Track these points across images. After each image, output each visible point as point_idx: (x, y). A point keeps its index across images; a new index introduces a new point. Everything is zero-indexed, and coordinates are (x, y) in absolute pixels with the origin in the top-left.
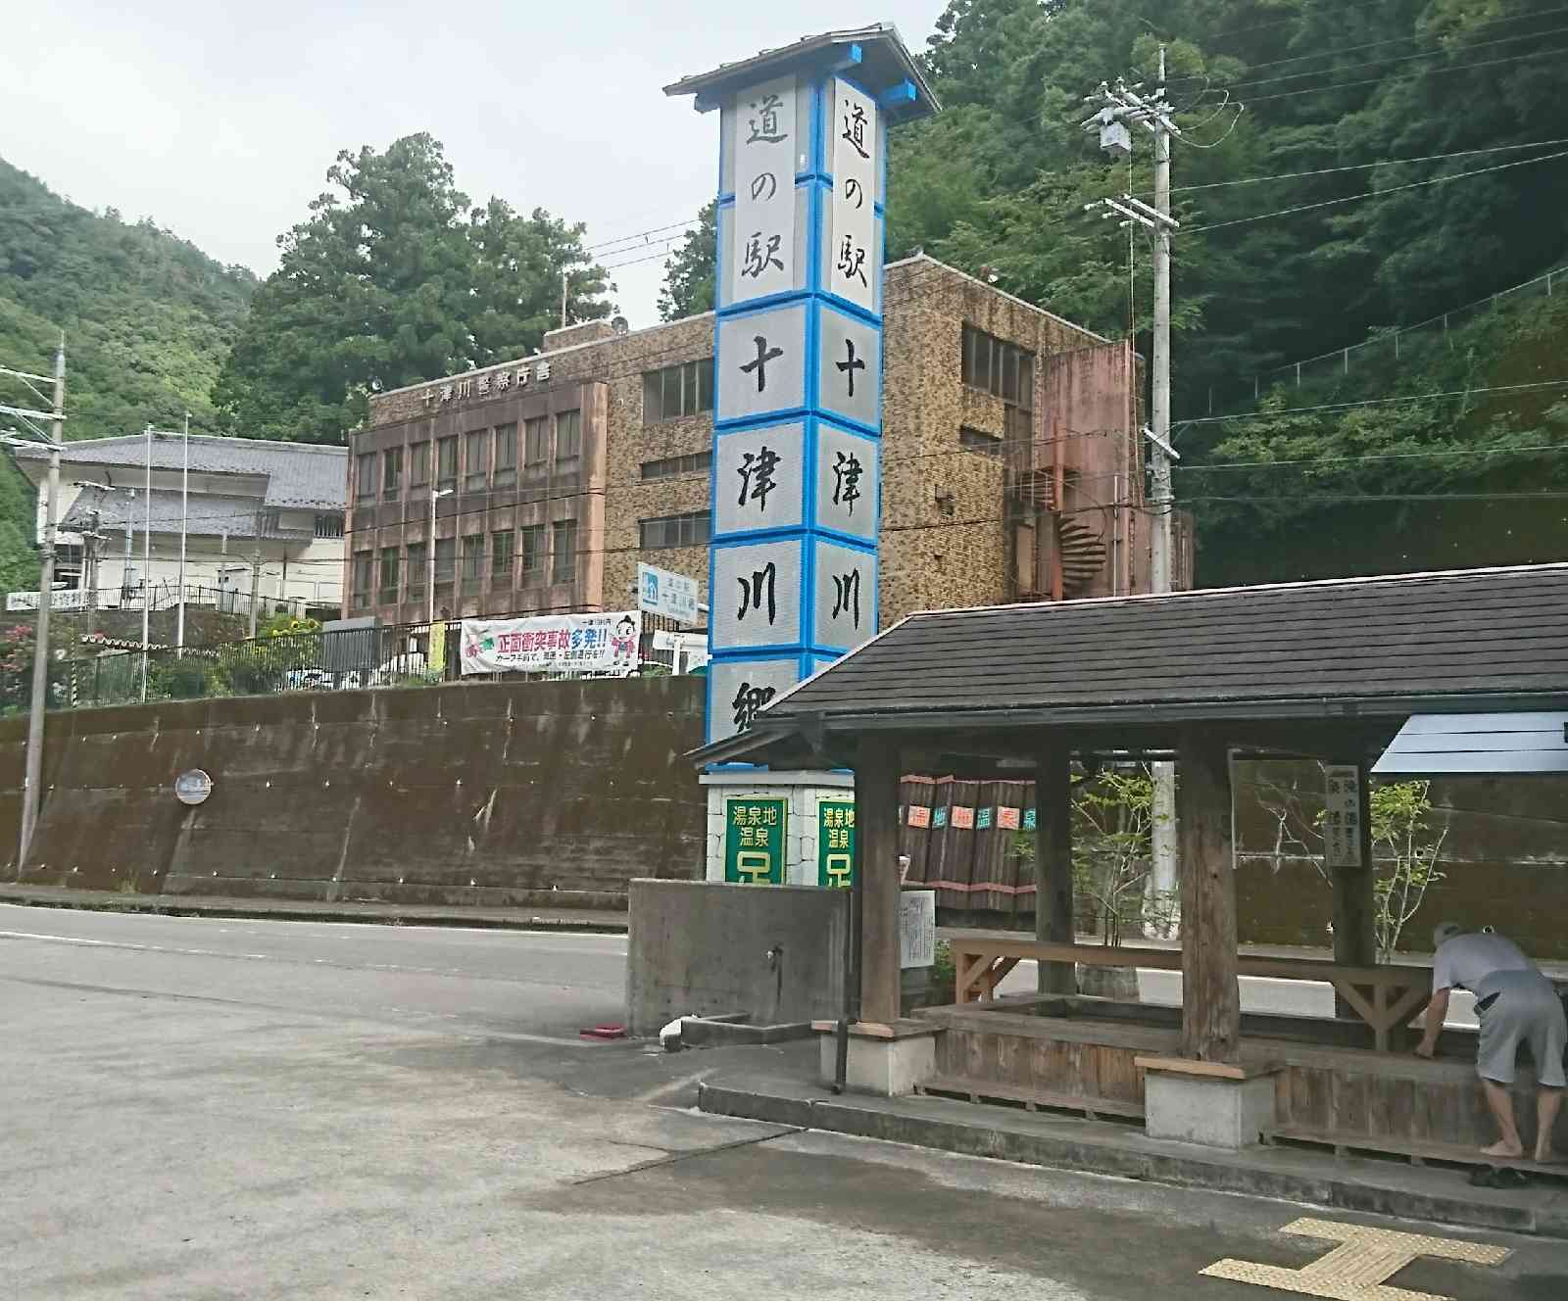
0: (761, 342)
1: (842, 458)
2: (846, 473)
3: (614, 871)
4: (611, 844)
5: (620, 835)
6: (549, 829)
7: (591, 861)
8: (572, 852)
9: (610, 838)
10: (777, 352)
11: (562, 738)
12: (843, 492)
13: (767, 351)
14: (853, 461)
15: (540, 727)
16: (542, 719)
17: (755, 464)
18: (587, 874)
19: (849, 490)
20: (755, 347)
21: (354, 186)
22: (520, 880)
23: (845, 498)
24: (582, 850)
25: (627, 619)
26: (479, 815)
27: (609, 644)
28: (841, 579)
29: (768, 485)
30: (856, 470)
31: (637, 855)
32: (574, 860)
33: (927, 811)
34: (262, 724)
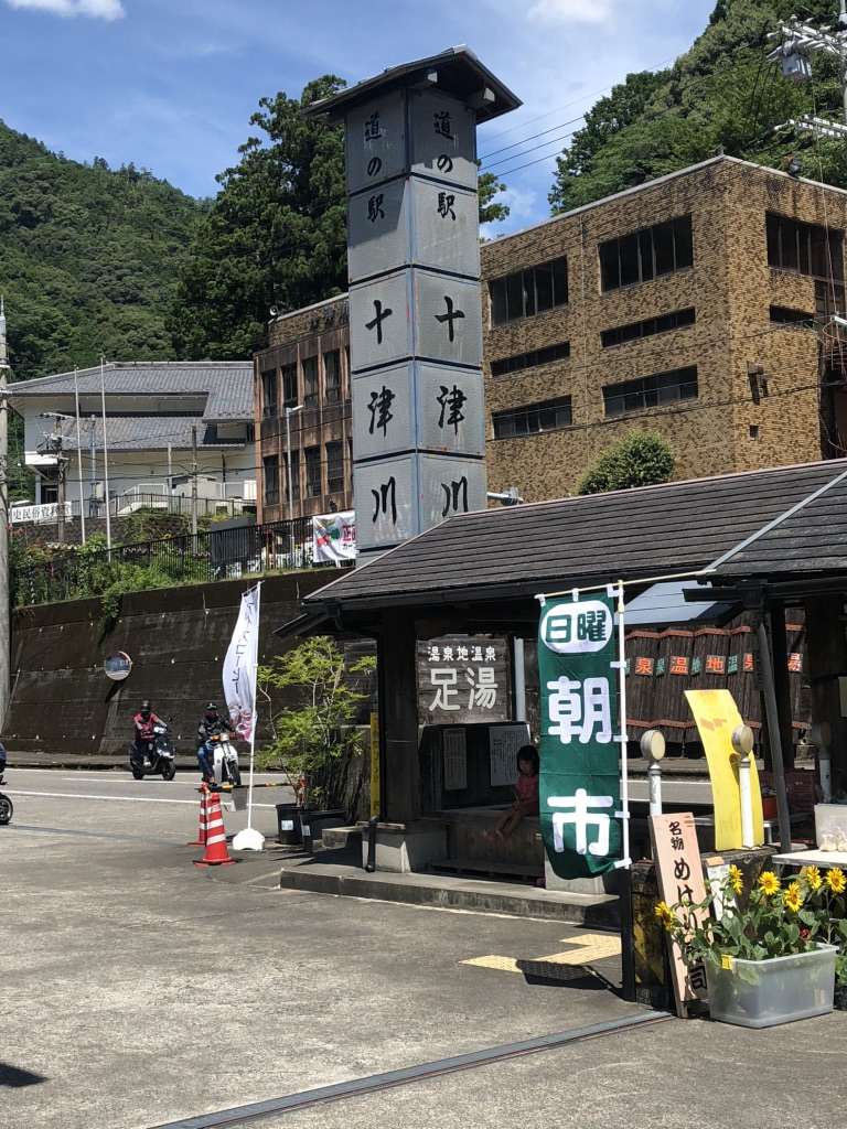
0: (377, 304)
1: (445, 390)
2: (450, 402)
10: (388, 312)
12: (447, 417)
13: (382, 312)
14: (456, 391)
17: (379, 400)
19: (454, 415)
20: (374, 309)
21: (274, 129)
23: (450, 422)
28: (449, 485)
29: (387, 417)
30: (458, 399)
33: (685, 660)
34: (166, 611)
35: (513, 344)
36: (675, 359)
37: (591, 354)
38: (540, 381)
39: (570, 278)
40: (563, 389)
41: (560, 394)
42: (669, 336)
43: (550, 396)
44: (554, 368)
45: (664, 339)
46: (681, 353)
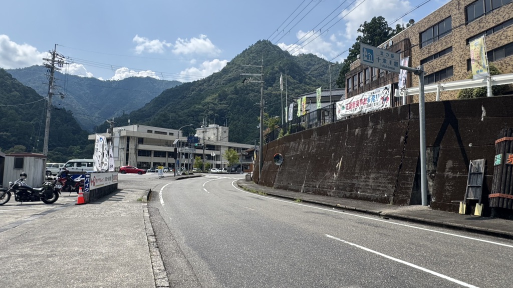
3: (379, 186)
4: (378, 175)
5: (381, 172)
6: (357, 169)
7: (371, 182)
8: (365, 178)
9: (378, 173)
11: (363, 136)
15: (356, 134)
16: (357, 130)
18: (370, 187)
22: (348, 189)
24: (368, 178)
25: (386, 88)
26: (337, 166)
27: (379, 99)
31: (388, 180)
32: (365, 181)
35: (429, 52)
36: (503, 42)
37: (462, 48)
38: (440, 63)
39: (452, 23)
40: (449, 64)
41: (448, 66)
42: (501, 32)
43: (444, 67)
44: (446, 57)
45: (497, 35)
46: (506, 38)
